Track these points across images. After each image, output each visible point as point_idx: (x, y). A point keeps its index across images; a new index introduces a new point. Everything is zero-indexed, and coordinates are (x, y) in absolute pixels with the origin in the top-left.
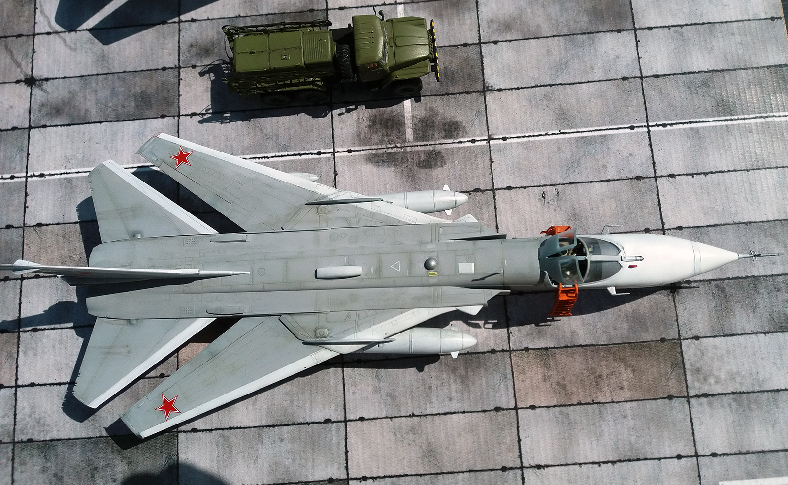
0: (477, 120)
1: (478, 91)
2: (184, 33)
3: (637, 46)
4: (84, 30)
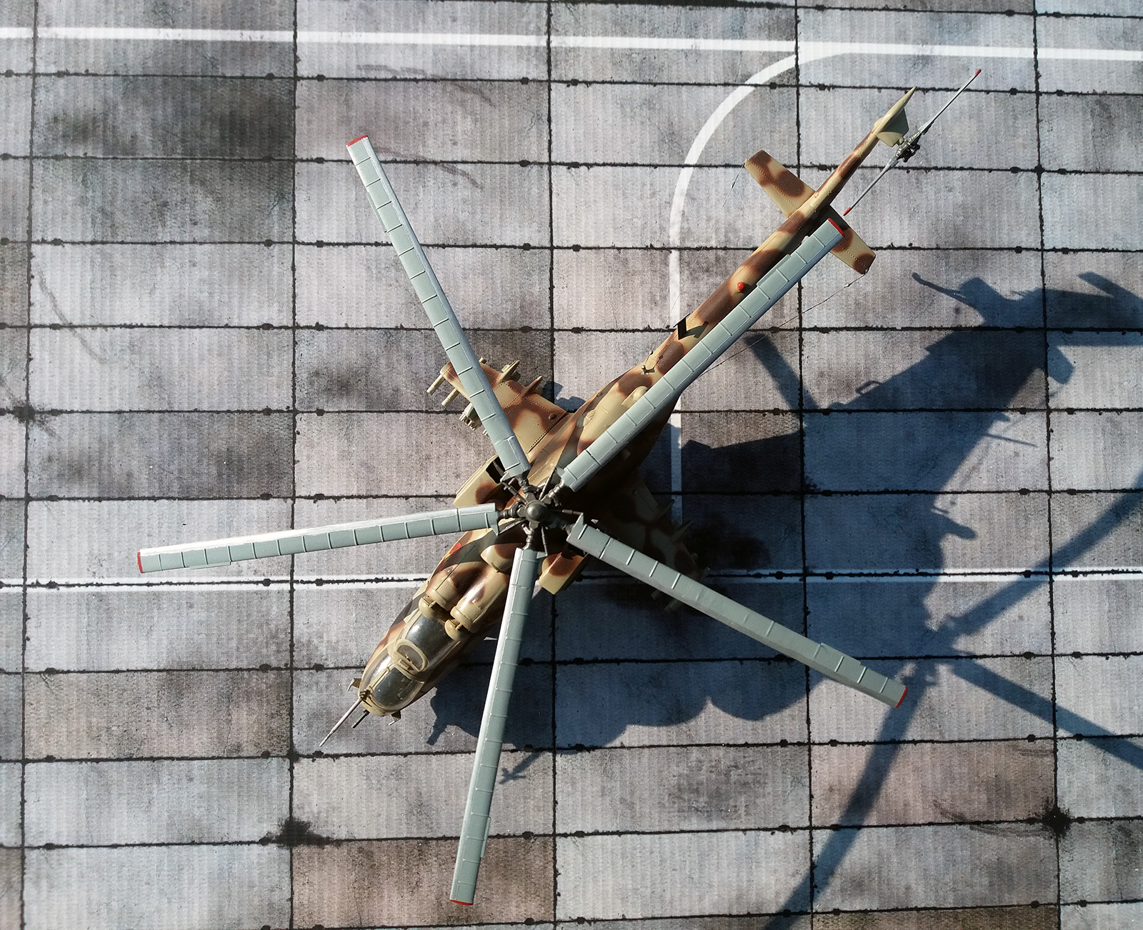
0: (787, 540)
1: (792, 493)
2: (302, 349)
3: (1048, 439)
4: (121, 326)
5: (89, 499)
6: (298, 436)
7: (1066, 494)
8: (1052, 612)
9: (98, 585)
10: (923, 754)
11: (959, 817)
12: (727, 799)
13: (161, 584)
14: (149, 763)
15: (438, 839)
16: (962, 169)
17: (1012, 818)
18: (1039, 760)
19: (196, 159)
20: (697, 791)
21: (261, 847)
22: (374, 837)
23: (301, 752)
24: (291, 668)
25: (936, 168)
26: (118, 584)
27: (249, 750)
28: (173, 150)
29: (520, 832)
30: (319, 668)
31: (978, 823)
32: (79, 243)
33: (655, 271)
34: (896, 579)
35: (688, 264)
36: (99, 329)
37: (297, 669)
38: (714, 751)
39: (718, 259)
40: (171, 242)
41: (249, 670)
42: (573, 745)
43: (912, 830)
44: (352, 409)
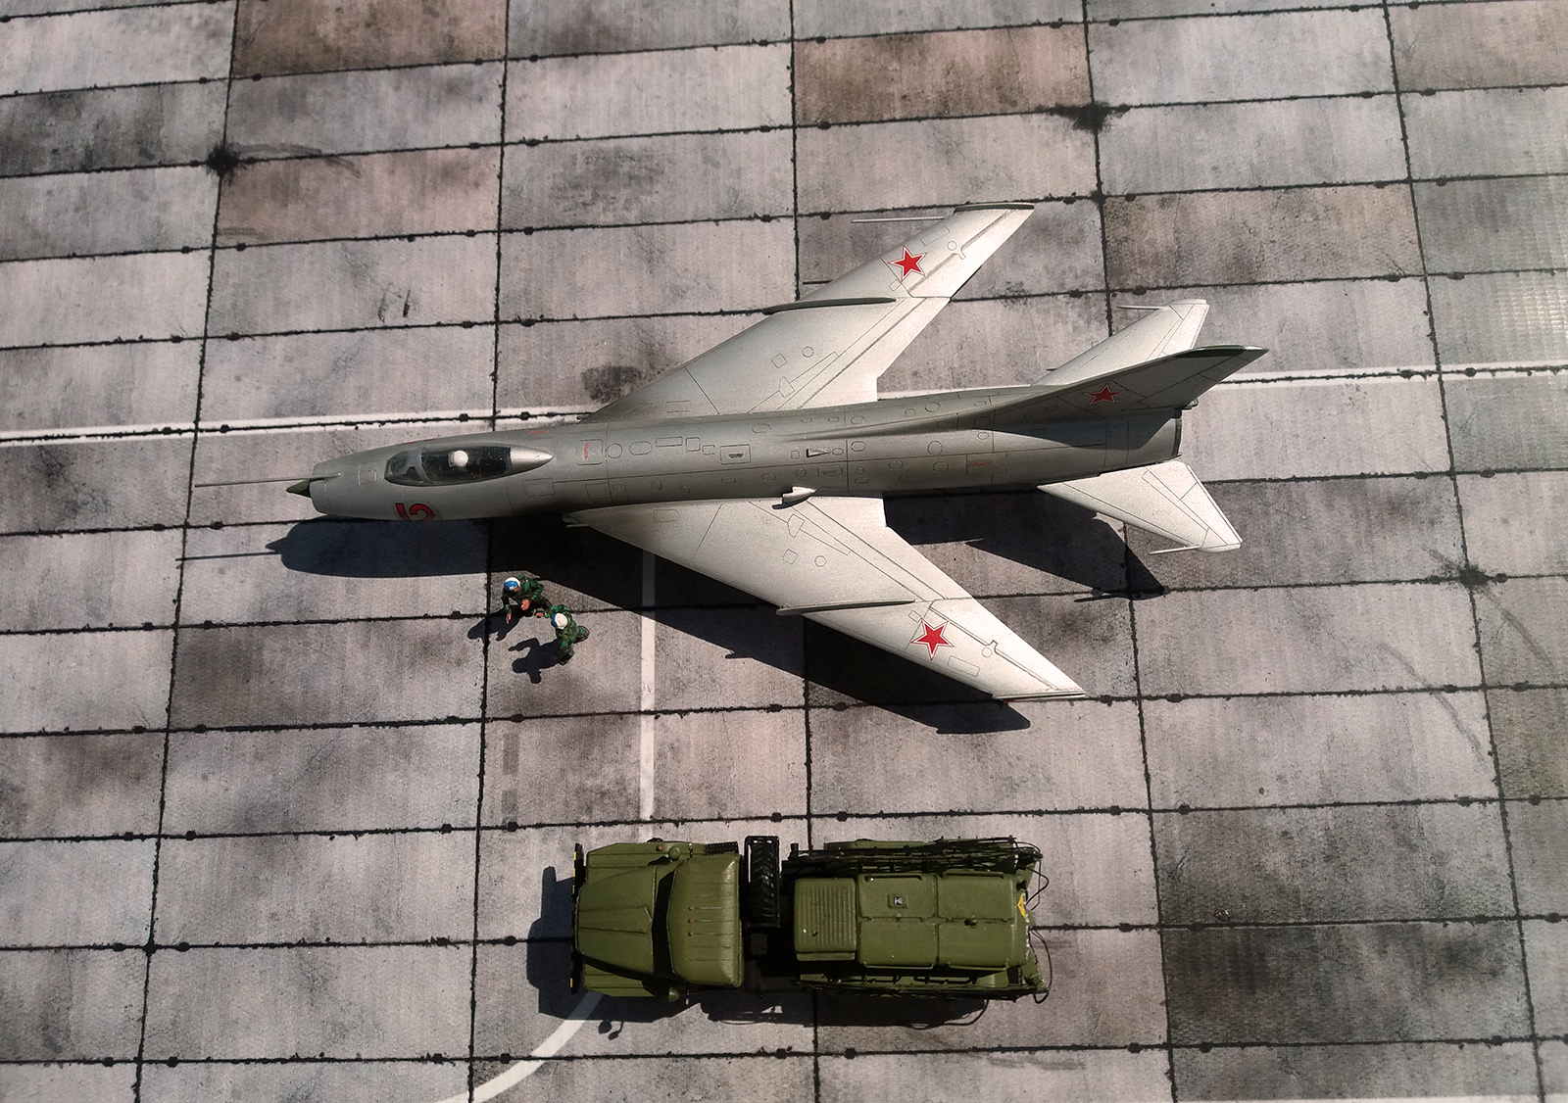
2: (1128, 671)
3: (180, 590)
4: (1366, 693)
5: (1376, 476)
6: (1122, 561)
7: (166, 525)
8: (200, 386)
9: (1352, 376)
10: (369, 226)
11: (332, 162)
12: (597, 170)
13: (1275, 381)
14: (1264, 185)
15: (927, 118)
16: (255, 946)
17: (273, 162)
18: (236, 224)
19: (1294, 924)
20: (631, 178)
21: (1128, 103)
22: (999, 117)
23: (1090, 202)
24: (1109, 292)
25: (290, 945)
26: (1328, 378)
27: (1151, 202)
28: (1327, 936)
29: (834, 129)
30: (1075, 294)
31: (312, 157)
32: (1436, 802)
33: (673, 790)
34: (383, 417)
35: (628, 802)
36: (1394, 688)
37: (1101, 291)
38: (610, 219)
39: (589, 810)
40: (1313, 807)
41: (1158, 288)
42: (774, 221)
43: (388, 147)
44: (1057, 597)
